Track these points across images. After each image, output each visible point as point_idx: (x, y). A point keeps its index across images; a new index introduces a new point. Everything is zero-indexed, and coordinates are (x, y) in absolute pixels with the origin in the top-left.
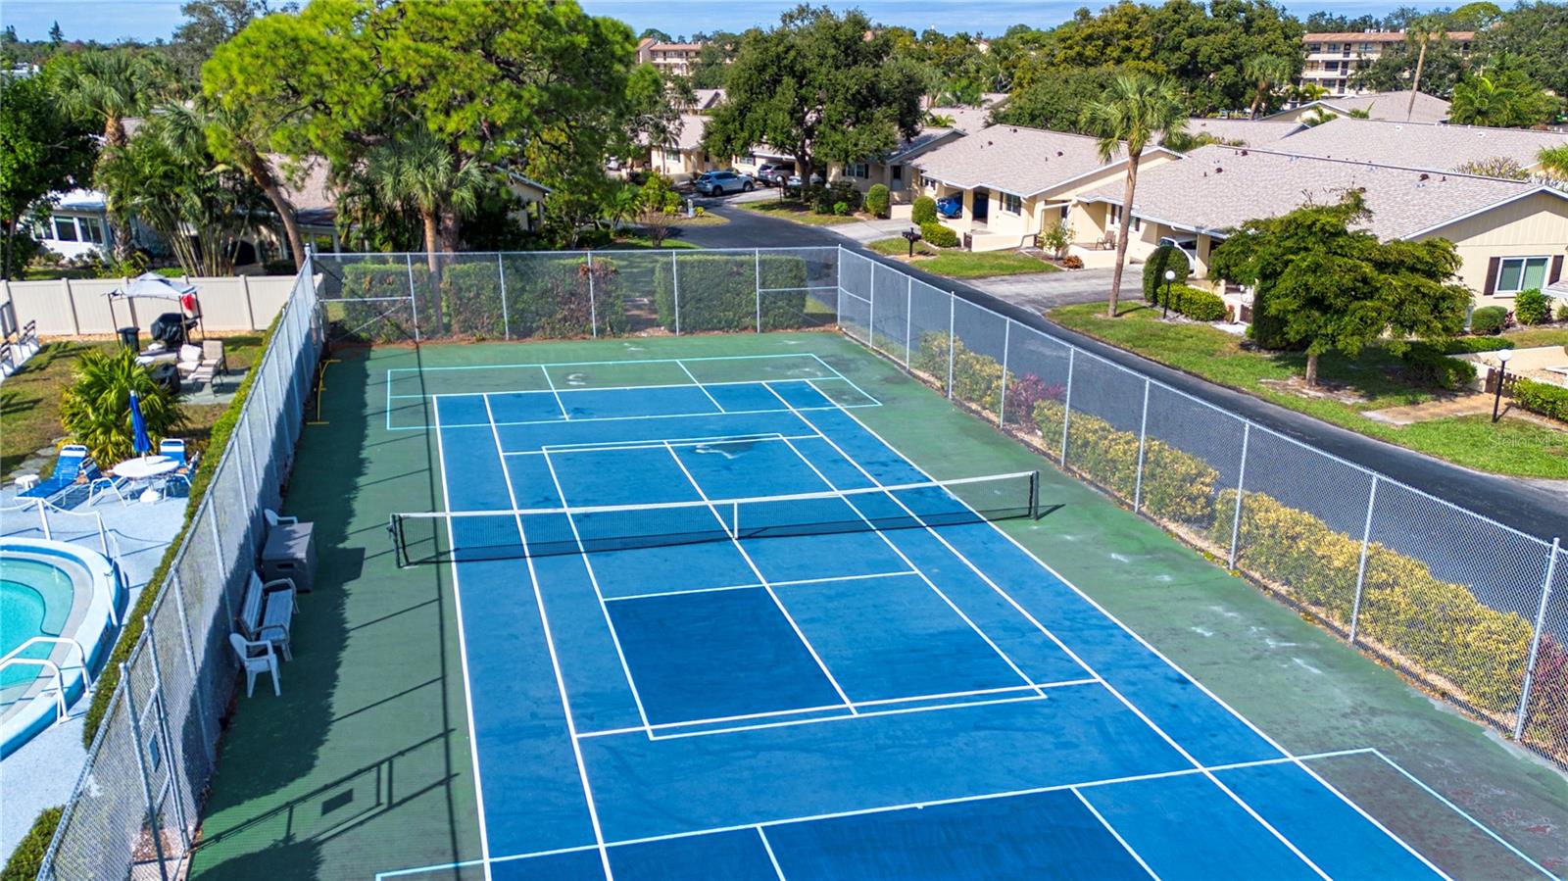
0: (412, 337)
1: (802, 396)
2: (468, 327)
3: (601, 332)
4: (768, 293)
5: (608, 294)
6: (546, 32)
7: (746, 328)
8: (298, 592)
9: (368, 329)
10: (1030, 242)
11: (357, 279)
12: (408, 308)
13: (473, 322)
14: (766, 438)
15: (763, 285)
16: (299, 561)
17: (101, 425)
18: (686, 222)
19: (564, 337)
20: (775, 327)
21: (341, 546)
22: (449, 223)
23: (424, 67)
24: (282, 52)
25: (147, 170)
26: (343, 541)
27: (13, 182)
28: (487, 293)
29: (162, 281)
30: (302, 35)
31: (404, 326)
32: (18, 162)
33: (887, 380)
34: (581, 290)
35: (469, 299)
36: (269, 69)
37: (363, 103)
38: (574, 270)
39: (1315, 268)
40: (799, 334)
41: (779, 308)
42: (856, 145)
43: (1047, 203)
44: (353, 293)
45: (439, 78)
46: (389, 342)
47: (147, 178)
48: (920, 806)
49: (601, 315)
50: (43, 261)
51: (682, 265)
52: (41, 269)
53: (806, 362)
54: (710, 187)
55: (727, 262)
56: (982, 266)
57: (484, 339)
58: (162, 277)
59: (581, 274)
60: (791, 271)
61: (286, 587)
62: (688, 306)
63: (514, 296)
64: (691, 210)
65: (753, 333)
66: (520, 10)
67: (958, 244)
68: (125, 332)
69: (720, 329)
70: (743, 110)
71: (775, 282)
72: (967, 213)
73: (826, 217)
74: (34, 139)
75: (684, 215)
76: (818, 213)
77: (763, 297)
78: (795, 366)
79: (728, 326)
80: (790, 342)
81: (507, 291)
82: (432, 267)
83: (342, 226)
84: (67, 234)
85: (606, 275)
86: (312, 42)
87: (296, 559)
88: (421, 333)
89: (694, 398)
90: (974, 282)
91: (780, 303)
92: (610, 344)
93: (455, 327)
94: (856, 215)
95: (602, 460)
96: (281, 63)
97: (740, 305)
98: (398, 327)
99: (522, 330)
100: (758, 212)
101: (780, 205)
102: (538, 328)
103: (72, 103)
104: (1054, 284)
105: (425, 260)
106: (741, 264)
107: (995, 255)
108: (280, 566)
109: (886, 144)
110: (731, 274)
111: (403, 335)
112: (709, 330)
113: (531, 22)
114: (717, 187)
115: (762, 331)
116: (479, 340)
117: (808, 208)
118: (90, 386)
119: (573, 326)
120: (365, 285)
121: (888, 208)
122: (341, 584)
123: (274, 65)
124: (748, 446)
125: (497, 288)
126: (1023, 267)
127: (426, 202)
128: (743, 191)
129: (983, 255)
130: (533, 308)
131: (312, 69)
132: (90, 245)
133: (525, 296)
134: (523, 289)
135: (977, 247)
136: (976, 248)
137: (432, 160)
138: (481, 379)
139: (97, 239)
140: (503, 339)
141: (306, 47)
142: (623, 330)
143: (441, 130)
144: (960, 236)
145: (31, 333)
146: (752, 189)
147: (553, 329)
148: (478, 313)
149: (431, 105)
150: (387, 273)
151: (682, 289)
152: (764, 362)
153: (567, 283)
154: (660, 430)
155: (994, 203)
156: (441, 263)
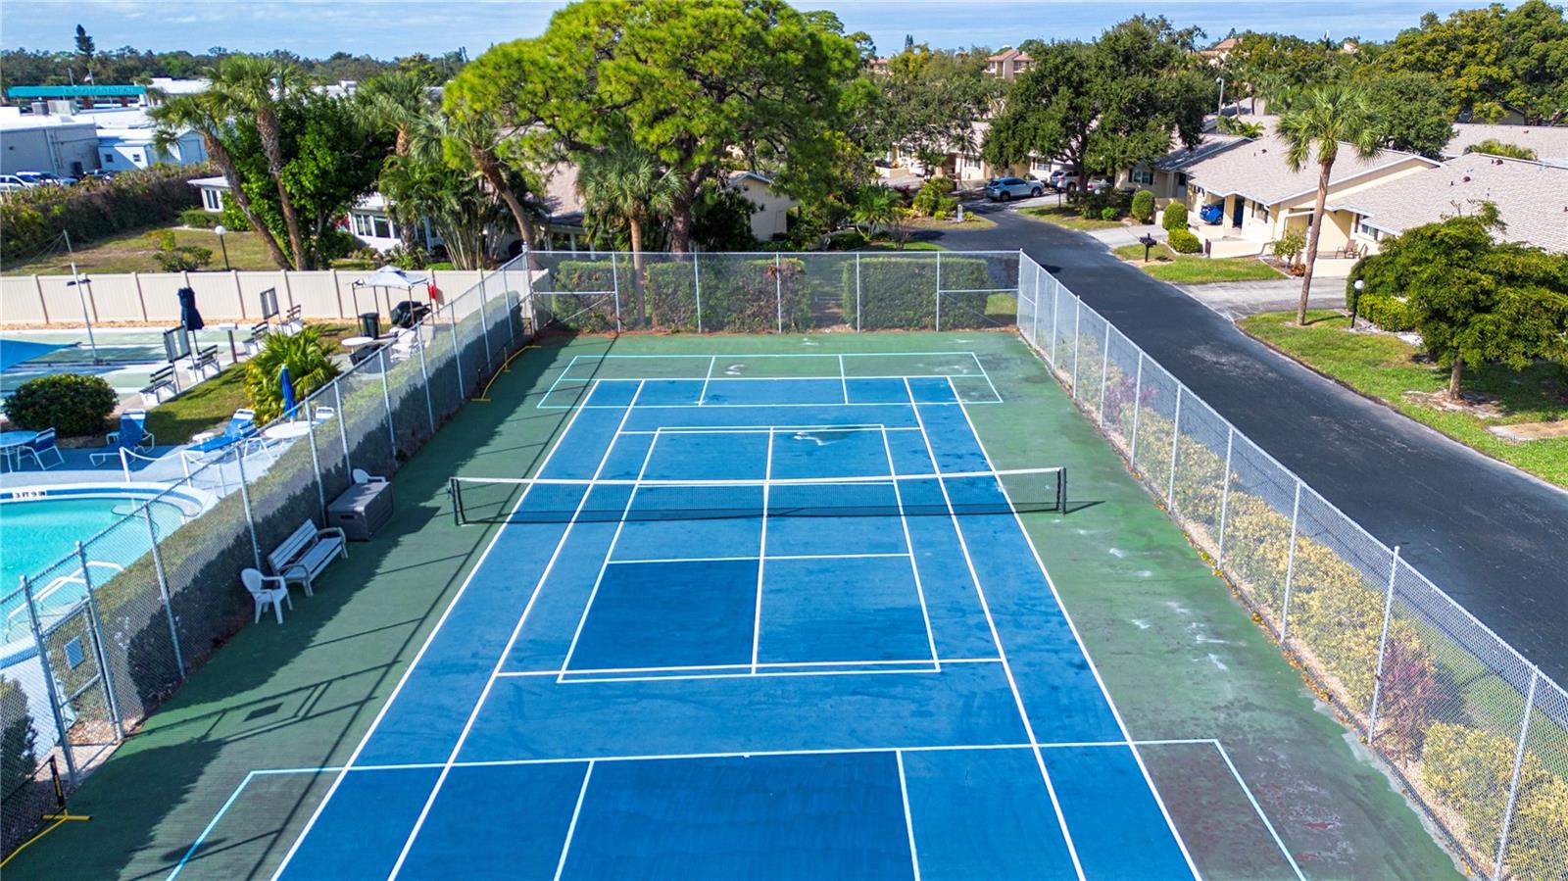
0: (615, 327)
1: (936, 391)
2: (665, 321)
3: (786, 327)
4: (948, 295)
5: (795, 293)
6: (750, 51)
7: (925, 327)
8: (348, 540)
9: (576, 320)
10: (1269, 250)
11: (568, 275)
12: (612, 302)
13: (670, 316)
14: (866, 428)
15: (944, 286)
16: (359, 514)
17: (273, 393)
18: (952, 227)
19: (752, 331)
20: (955, 327)
21: (422, 504)
22: (680, 226)
23: (631, 84)
24: (504, 72)
25: (417, 176)
26: (426, 500)
27: (315, 186)
28: (684, 289)
29: (398, 273)
30: (526, 56)
31: (609, 318)
32: (318, 167)
33: (1027, 380)
34: (770, 288)
35: (667, 296)
36: (492, 89)
37: (571, 116)
38: (762, 270)
40: (977, 333)
41: (960, 308)
42: (1124, 152)
43: (1292, 210)
44: (564, 287)
45: (645, 94)
46: (593, 331)
47: (416, 183)
48: (747, 755)
49: (787, 312)
50: (361, 255)
51: (865, 266)
52: (356, 261)
53: (962, 359)
54: (997, 192)
55: (909, 264)
56: (1209, 272)
57: (678, 331)
58: (398, 269)
59: (770, 273)
60: (972, 273)
61: (336, 535)
62: (870, 305)
63: (709, 292)
64: (960, 215)
65: (932, 332)
66: (727, 30)
67: (1200, 250)
68: (365, 317)
69: (901, 327)
70: (1019, 118)
71: (957, 285)
72: (1228, 219)
73: (1091, 222)
74: (333, 149)
75: (949, 220)
76: (1087, 218)
77: (943, 298)
78: (945, 363)
79: (908, 324)
80: (966, 341)
81: (702, 287)
82: (634, 263)
83: (590, 227)
84: (382, 232)
85: (792, 275)
86: (533, 63)
87: (356, 513)
88: (623, 324)
89: (833, 391)
90: (1192, 288)
91: (960, 304)
92: (792, 338)
93: (655, 320)
94: (1125, 221)
95: (699, 442)
96: (502, 83)
97: (920, 306)
98: (603, 318)
99: (713, 323)
100: (1032, 217)
101: (1060, 210)
102: (728, 323)
103: (366, 119)
104: (1269, 291)
106: (923, 267)
107: (1228, 262)
108: (343, 517)
110: (913, 276)
111: (607, 326)
112: (890, 328)
113: (736, 42)
114: (1004, 193)
115: (941, 330)
116: (673, 332)
117: (1077, 213)
118: (268, 360)
119: (762, 321)
120: (575, 280)
121: (1153, 213)
122: (399, 536)
123: (496, 84)
124: (844, 435)
125: (692, 285)
126: (1248, 274)
127: (628, 206)
128: (1031, 196)
129: (1217, 261)
130: (725, 304)
131: (530, 87)
132: (398, 241)
133: (719, 294)
134: (717, 288)
135: (1216, 253)
136: (1214, 255)
137: (634, 169)
138: (650, 367)
140: (696, 332)
141: (527, 67)
142: (808, 327)
143: (645, 140)
144: (1203, 242)
145: (296, 316)
146: (1041, 195)
147: (743, 323)
148: (674, 308)
149: (637, 119)
150: (596, 270)
151: (865, 289)
152: (920, 359)
153: (757, 282)
154: (775, 418)
155: (1247, 211)
156: (644, 260)
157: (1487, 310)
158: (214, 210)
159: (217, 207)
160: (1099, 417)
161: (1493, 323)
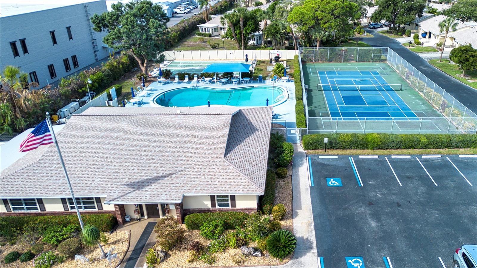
1: (376, 73)
2: (322, 60)
3: (344, 61)
5: (346, 55)
7: (369, 61)
10: (436, 45)
11: (306, 51)
12: (313, 56)
13: (322, 58)
14: (367, 79)
15: (374, 54)
18: (364, 37)
19: (337, 62)
20: (375, 61)
26: (310, 88)
28: (326, 54)
29: (277, 51)
31: (312, 59)
33: (391, 72)
34: (342, 54)
35: (323, 55)
38: (341, 50)
39: (460, 56)
40: (379, 63)
41: (376, 58)
42: (405, 20)
43: (441, 36)
44: (304, 54)
46: (309, 62)
49: (344, 58)
51: (359, 50)
53: (378, 68)
54: (372, 27)
56: (423, 50)
57: (325, 62)
60: (379, 51)
62: (360, 57)
63: (330, 55)
64: (366, 34)
67: (421, 45)
69: (365, 61)
70: (381, 11)
71: (376, 54)
72: (427, 36)
73: (396, 36)
75: (364, 35)
76: (395, 35)
77: (373, 56)
78: (376, 68)
80: (377, 64)
82: (317, 49)
85: (346, 51)
88: (314, 61)
89: (358, 73)
90: (419, 54)
92: (345, 63)
93: (320, 60)
94: (404, 36)
95: (342, 81)
97: (369, 57)
99: (330, 61)
100: (381, 34)
101: (388, 32)
102: (333, 60)
103: (260, 19)
104: (435, 55)
105: (316, 48)
106: (370, 50)
107: (427, 48)
109: (412, 20)
110: (368, 52)
111: (311, 61)
112: (363, 62)
114: (374, 27)
115: (372, 62)
117: (393, 34)
119: (339, 60)
121: (410, 34)
122: (311, 92)
124: (364, 80)
125: (328, 53)
126: (431, 51)
128: (380, 28)
129: (425, 47)
130: (333, 57)
133: (332, 55)
135: (425, 45)
136: (424, 46)
138: (324, 69)
139: (255, 40)
140: (327, 62)
142: (347, 61)
143: (323, 27)
144: (422, 43)
146: (382, 27)
147: (336, 60)
148: (324, 58)
150: (310, 50)
151: (359, 54)
152: (371, 68)
153: (339, 53)
154: (352, 77)
155: (432, 35)
156: (319, 49)
157: (468, 61)
158: (202, 32)
159: (203, 31)
160: (405, 78)
161: (468, 63)
